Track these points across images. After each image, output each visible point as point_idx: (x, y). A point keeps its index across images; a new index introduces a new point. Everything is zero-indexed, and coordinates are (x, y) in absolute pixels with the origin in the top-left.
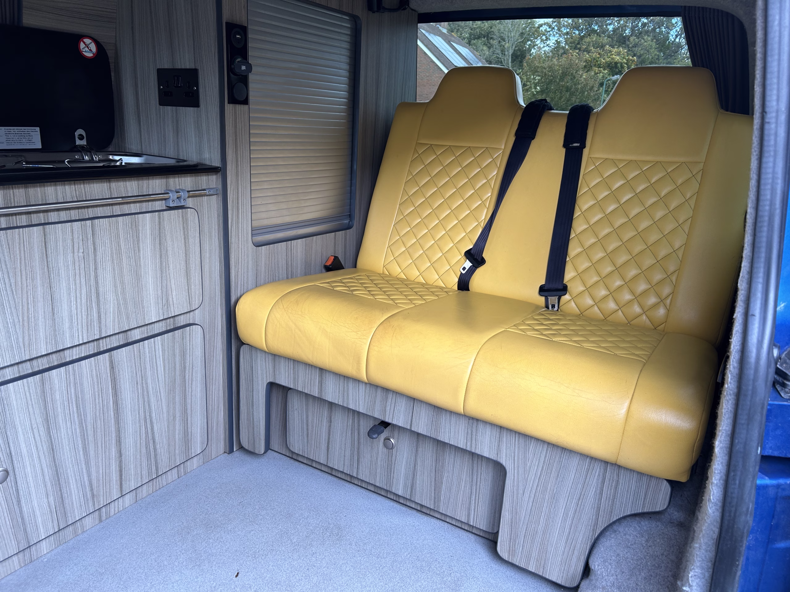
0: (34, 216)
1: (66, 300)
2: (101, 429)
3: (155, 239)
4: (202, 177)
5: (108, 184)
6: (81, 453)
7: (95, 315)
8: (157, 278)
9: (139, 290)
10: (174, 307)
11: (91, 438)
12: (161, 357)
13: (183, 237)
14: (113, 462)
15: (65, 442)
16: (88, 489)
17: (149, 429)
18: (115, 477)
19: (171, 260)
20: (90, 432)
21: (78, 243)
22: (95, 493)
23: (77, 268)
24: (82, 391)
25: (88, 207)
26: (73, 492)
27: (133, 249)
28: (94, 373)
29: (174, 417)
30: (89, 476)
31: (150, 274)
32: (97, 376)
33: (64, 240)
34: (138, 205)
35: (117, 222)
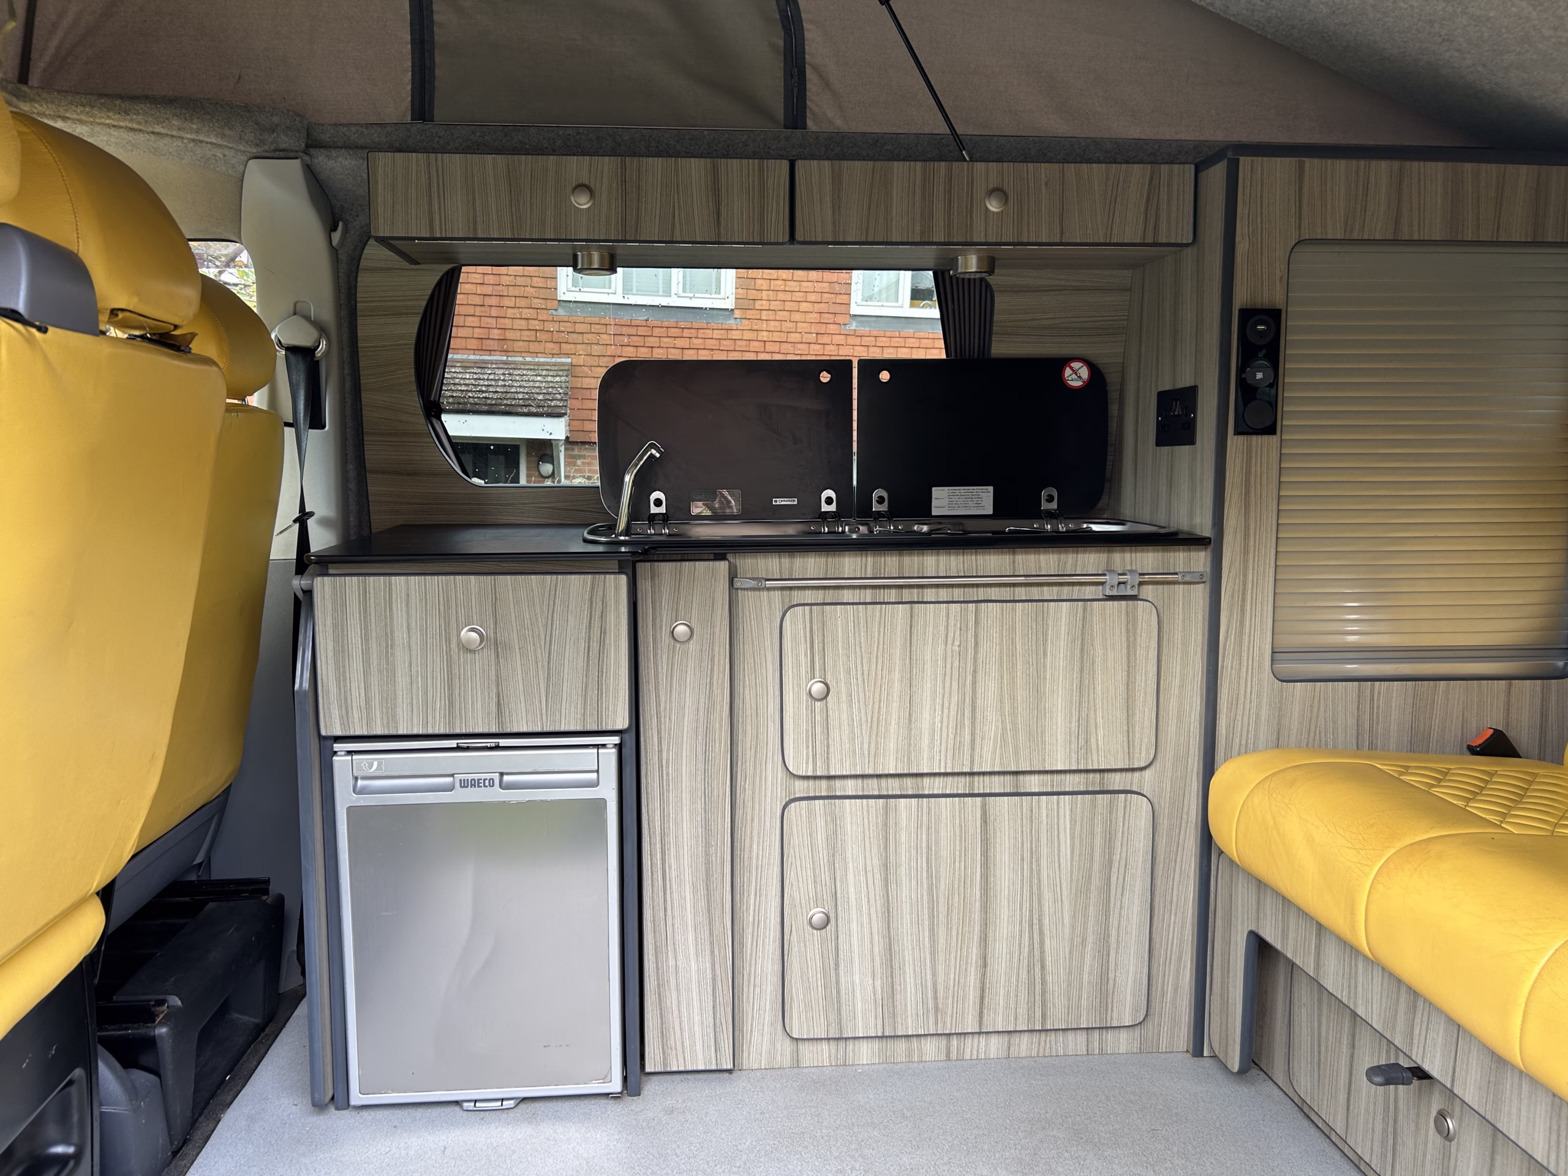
0: (905, 591)
1: (928, 706)
2: (959, 910)
3: (1073, 641)
4: (1177, 554)
5: (1011, 557)
6: (927, 934)
7: (967, 737)
8: (1071, 702)
9: (1040, 715)
10: (1098, 754)
11: (942, 918)
12: (1068, 830)
13: (1125, 645)
14: (973, 970)
15: (906, 908)
16: (930, 995)
17: (1035, 942)
18: (973, 995)
19: (1099, 677)
20: (943, 909)
21: (954, 633)
22: (940, 1006)
23: (949, 666)
24: (937, 843)
25: (978, 586)
26: (909, 989)
27: (1034, 652)
28: (957, 821)
29: (1084, 941)
30: (934, 975)
31: (1060, 693)
32: (961, 826)
33: (936, 626)
34: (1055, 589)
35: (1014, 610)
